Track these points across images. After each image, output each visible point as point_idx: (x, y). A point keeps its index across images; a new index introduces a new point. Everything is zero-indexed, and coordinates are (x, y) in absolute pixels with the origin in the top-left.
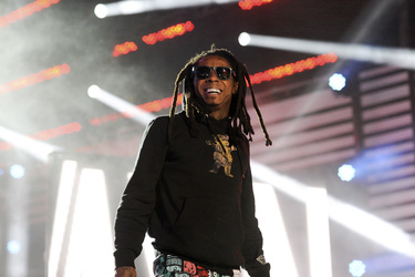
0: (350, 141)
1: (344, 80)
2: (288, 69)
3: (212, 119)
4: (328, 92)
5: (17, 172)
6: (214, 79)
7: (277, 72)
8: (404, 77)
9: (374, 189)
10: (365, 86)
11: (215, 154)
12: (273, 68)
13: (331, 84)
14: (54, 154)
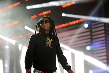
0: (89, 40)
1: (88, 25)
2: (74, 22)
3: (45, 33)
4: (84, 28)
5: (7, 47)
6: (45, 23)
7: (71, 23)
8: (103, 24)
9: (95, 52)
10: (93, 27)
11: (46, 42)
12: (70, 22)
13: (85, 26)
14: (16, 43)
